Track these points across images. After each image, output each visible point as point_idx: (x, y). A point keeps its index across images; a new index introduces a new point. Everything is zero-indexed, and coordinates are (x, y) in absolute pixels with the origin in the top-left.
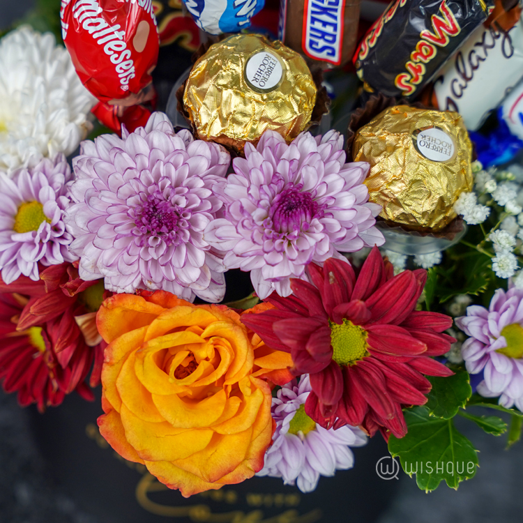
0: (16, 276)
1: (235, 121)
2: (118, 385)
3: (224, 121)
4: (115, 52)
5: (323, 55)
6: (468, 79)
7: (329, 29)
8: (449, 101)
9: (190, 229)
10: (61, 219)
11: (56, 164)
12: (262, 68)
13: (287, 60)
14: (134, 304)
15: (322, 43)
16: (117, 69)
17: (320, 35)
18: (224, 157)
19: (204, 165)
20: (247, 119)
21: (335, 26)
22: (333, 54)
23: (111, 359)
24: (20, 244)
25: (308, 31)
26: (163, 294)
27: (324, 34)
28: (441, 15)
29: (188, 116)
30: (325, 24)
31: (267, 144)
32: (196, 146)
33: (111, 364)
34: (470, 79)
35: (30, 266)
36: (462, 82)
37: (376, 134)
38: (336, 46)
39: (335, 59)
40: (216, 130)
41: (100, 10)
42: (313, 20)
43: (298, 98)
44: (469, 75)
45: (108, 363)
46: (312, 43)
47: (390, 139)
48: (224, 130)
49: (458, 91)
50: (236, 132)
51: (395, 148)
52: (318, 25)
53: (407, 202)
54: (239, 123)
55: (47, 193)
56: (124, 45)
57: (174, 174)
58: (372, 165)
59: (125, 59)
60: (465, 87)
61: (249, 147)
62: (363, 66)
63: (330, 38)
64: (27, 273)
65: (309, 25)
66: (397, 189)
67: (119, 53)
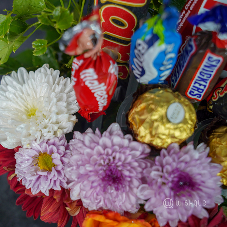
0: (38, 191)
1: (158, 137)
3: (152, 136)
5: (195, 97)
7: (202, 87)
11: (61, 140)
15: (196, 92)
16: (99, 103)
17: (196, 89)
18: (148, 150)
19: (138, 153)
20: (164, 137)
21: (205, 86)
22: (200, 97)
24: (41, 176)
25: (191, 87)
26: (113, 213)
27: (198, 89)
29: (130, 126)
30: (200, 85)
38: (202, 94)
39: (200, 99)
42: (195, 83)
43: (189, 126)
46: (191, 91)
48: (151, 140)
52: (197, 85)
55: (56, 156)
56: (105, 93)
57: (123, 158)
59: (104, 99)
61: (163, 151)
63: (201, 91)
64: (43, 192)
65: (193, 84)
67: (101, 96)
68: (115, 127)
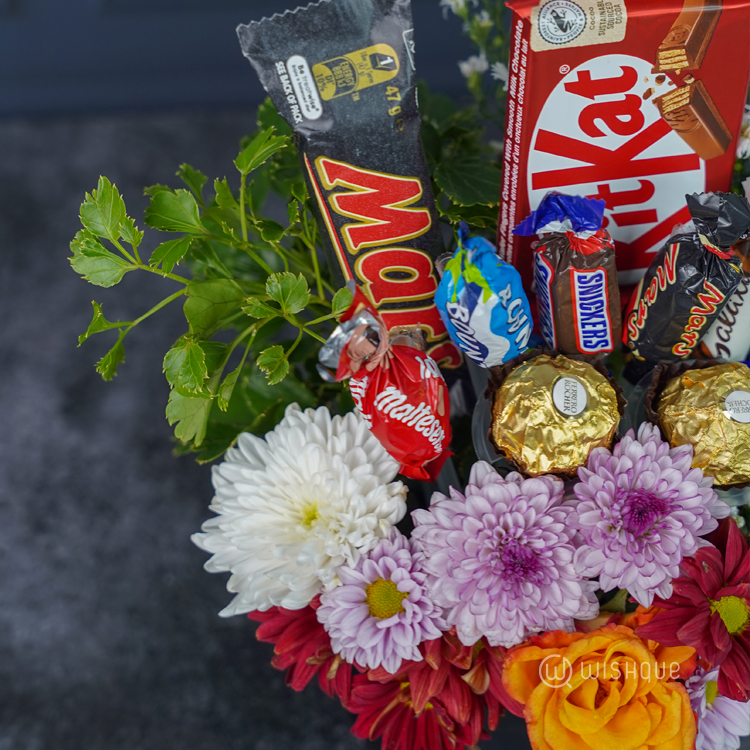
0: (399, 664)
1: (562, 452)
2: (547, 740)
3: (551, 456)
4: (426, 427)
5: (599, 348)
6: (730, 324)
7: (600, 327)
8: (719, 346)
9: (556, 566)
10: (423, 594)
11: (393, 541)
12: (567, 394)
13: (583, 376)
14: (531, 655)
15: (595, 340)
16: (431, 440)
17: (592, 334)
18: (559, 485)
19: (543, 499)
20: (571, 447)
21: (604, 323)
22: (607, 345)
23: (532, 717)
24: (388, 630)
25: (581, 334)
26: (552, 634)
27: (595, 333)
28: (706, 292)
29: (505, 455)
30: (594, 325)
31: (597, 464)
32: (528, 484)
33: (534, 723)
34: (733, 323)
35: (409, 650)
36: (728, 328)
37: (684, 412)
38: (608, 337)
39: (609, 347)
40: (546, 465)
41: (404, 398)
42: (583, 325)
43: (606, 408)
44: (731, 320)
45: (530, 723)
46: (585, 342)
47: (702, 416)
48: (554, 464)
49: (725, 336)
50: (564, 462)
51: (708, 423)
52: (589, 328)
53: (737, 466)
54: (566, 453)
55: (399, 573)
56: (432, 417)
58: (695, 444)
59: (436, 428)
60: (731, 331)
61: (583, 471)
62: (637, 347)
63: (602, 334)
64: (408, 657)
65: (580, 330)
66: (725, 460)
67: (429, 426)
68: (481, 470)
